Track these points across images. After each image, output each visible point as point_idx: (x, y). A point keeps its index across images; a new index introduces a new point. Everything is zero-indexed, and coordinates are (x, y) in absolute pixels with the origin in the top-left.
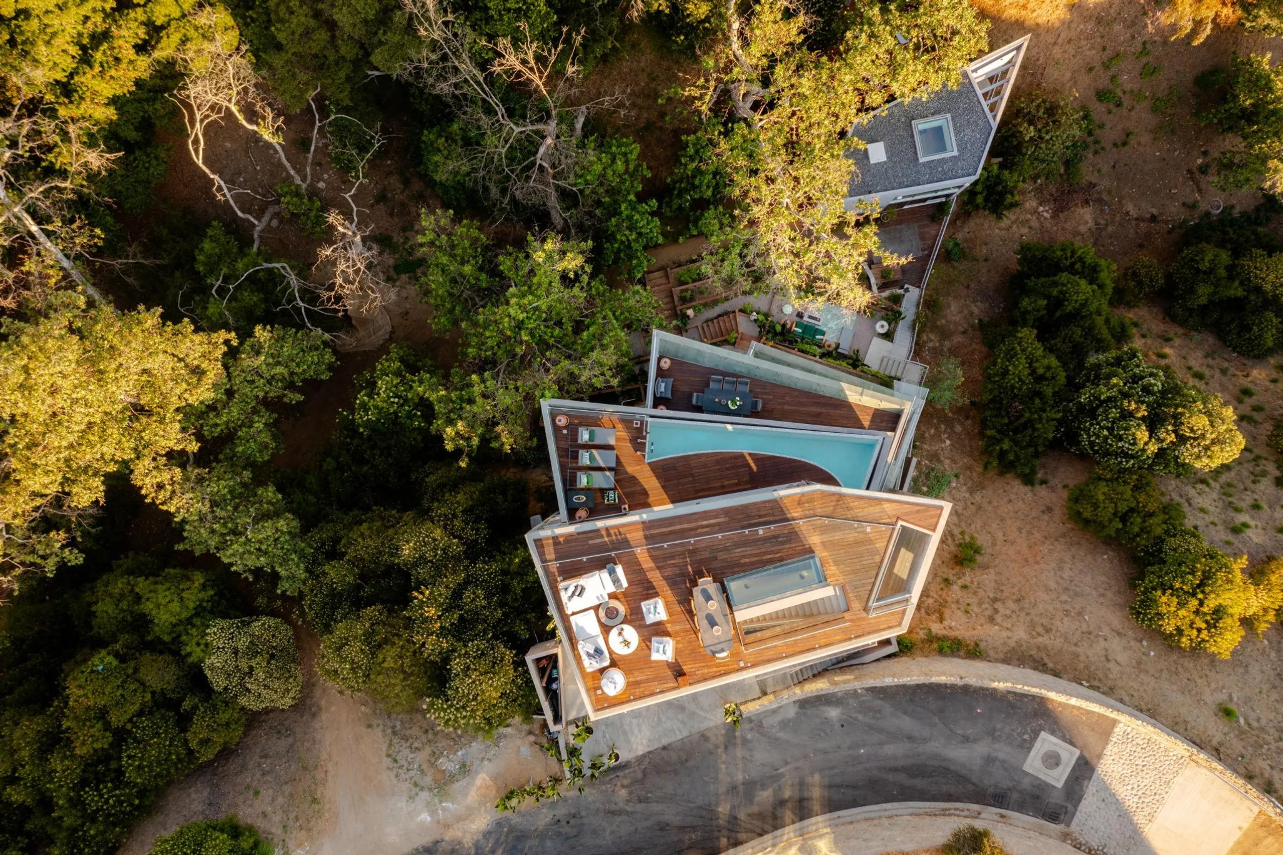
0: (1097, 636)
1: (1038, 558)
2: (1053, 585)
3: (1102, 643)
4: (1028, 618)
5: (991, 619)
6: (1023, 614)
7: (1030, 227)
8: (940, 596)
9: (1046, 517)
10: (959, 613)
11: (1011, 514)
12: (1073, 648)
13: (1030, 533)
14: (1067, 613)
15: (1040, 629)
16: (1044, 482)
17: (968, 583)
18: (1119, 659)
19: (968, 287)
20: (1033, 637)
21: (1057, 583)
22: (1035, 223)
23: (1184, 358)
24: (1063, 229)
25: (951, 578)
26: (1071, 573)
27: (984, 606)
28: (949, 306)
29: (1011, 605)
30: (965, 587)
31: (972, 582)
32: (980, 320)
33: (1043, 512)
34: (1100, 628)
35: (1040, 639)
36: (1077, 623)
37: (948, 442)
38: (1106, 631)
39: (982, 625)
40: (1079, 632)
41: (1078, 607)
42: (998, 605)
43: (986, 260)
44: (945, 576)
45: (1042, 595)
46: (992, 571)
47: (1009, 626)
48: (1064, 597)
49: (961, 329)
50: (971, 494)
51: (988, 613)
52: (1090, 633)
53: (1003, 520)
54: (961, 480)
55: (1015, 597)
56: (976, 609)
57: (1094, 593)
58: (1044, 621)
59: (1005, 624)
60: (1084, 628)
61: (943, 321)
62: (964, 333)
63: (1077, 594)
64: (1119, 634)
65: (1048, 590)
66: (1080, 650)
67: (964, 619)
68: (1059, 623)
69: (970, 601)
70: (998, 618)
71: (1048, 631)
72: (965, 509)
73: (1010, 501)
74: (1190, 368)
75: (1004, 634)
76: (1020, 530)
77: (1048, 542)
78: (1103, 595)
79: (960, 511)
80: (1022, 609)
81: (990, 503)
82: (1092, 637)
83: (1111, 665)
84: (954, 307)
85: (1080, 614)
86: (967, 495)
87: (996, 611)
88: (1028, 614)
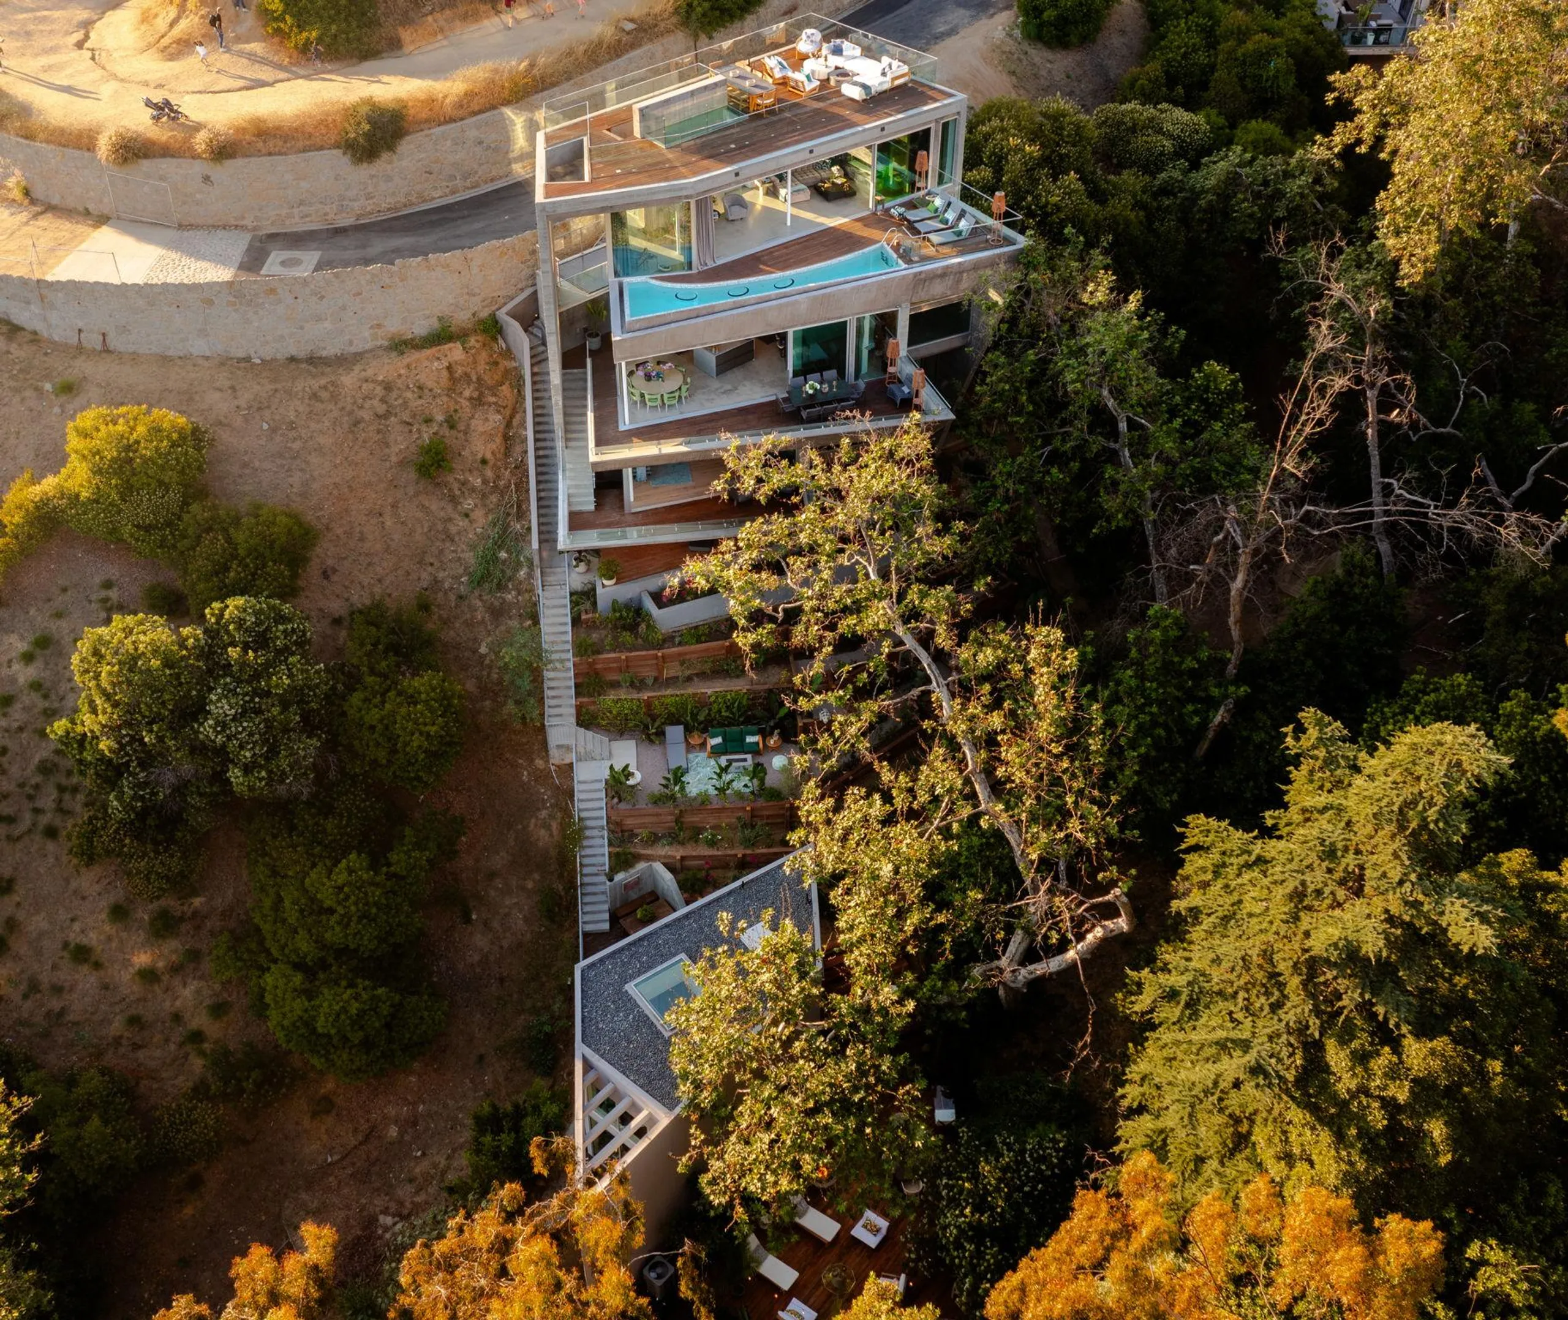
0: (249, 408)
1: (335, 492)
2: (314, 459)
3: (242, 403)
4: (340, 405)
5: (388, 387)
6: (349, 407)
7: (411, 1181)
8: (457, 402)
9: (330, 562)
10: (430, 384)
11: (376, 560)
12: (279, 386)
13: (349, 534)
14: (292, 426)
15: (324, 395)
16: (337, 622)
17: (424, 428)
18: (217, 395)
19: (502, 980)
20: (333, 383)
21: (307, 463)
22: (405, 1192)
23: (106, 987)
24: (348, 1207)
25: (445, 431)
26: (290, 480)
27: (400, 401)
28: (526, 920)
29: (366, 415)
30: (428, 421)
31: (419, 431)
32: (467, 920)
33: (335, 571)
34: (246, 421)
35: (323, 382)
36: (277, 417)
37: (483, 650)
38: (238, 422)
39: (400, 376)
40: (273, 408)
41: (278, 439)
42: (381, 409)
43: (481, 1058)
44: (454, 432)
45: (325, 440)
46: (394, 459)
47: (365, 386)
48: (296, 445)
49: (499, 883)
50: (436, 581)
51: (394, 394)
52: (259, 409)
53: (387, 550)
54: (452, 597)
55: (362, 425)
56: (409, 395)
57: (257, 464)
58: (319, 406)
59: (371, 386)
60: (267, 413)
61: (530, 885)
62: (492, 875)
63: (281, 455)
64: (220, 423)
65: (319, 450)
66: (270, 387)
67: (422, 378)
68: (301, 409)
69: (420, 402)
70: (379, 391)
71: (315, 396)
72: (441, 551)
73: (379, 581)
74: (97, 966)
75: (370, 372)
76: (362, 539)
77: (324, 521)
78: (245, 465)
79: (448, 544)
80: (350, 413)
81: (408, 574)
82: (256, 405)
83: (228, 383)
84: (518, 920)
85: (274, 430)
86: (441, 575)
87: (383, 400)
88: (343, 408)
